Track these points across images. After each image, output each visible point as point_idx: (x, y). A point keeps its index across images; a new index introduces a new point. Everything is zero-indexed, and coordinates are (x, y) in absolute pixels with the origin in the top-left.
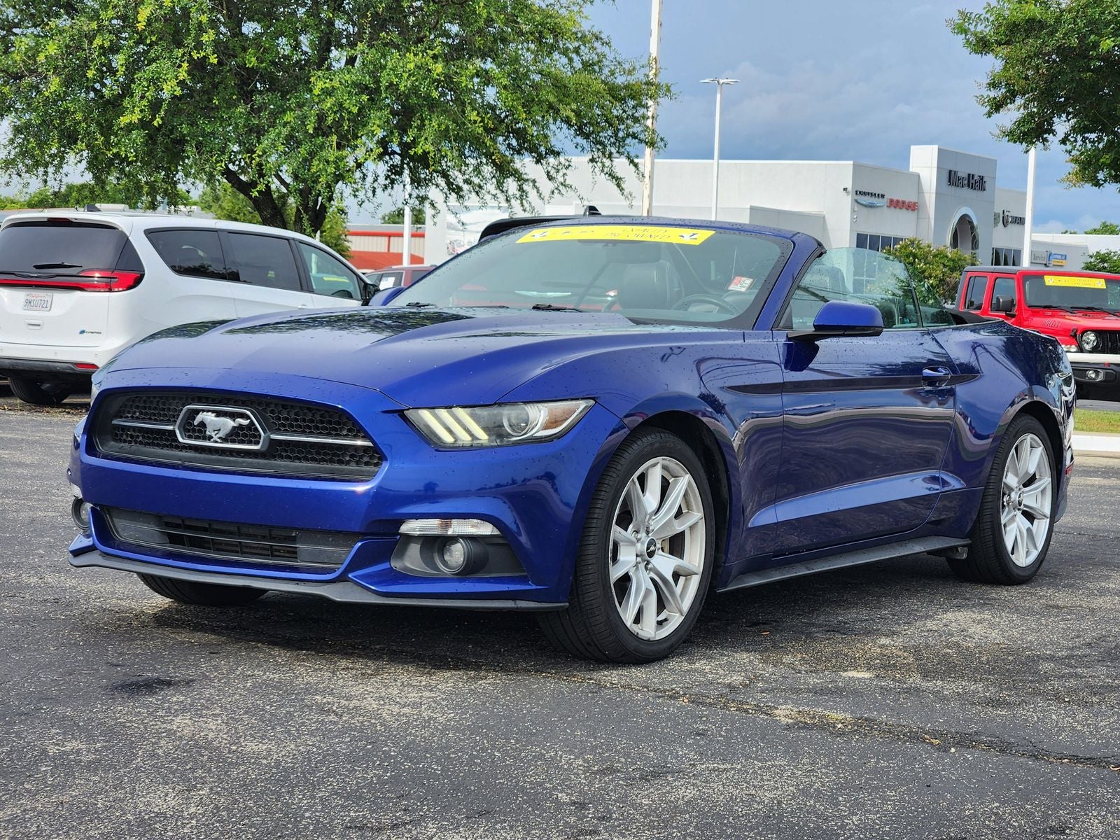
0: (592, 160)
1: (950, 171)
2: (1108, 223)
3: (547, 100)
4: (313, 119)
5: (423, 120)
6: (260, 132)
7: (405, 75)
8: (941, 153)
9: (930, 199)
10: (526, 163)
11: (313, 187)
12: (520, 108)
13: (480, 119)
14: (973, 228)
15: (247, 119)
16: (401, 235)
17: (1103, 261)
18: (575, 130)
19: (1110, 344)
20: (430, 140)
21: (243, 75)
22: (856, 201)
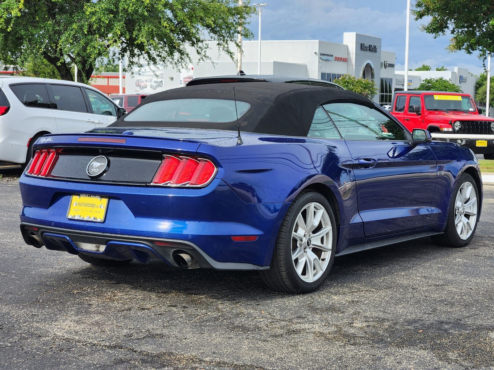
0: (219, 44)
1: (361, 44)
2: (425, 65)
3: (200, 16)
4: (86, 27)
5: (139, 26)
6: (59, 33)
7: (131, 4)
8: (357, 35)
9: (353, 57)
10: (186, 46)
11: (88, 60)
12: (187, 20)
13: (168, 26)
14: (372, 69)
15: (53, 27)
16: (118, 77)
17: (429, 83)
18: (210, 30)
19: (467, 127)
20: (144, 36)
21: (49, 5)
22: (320, 58)
